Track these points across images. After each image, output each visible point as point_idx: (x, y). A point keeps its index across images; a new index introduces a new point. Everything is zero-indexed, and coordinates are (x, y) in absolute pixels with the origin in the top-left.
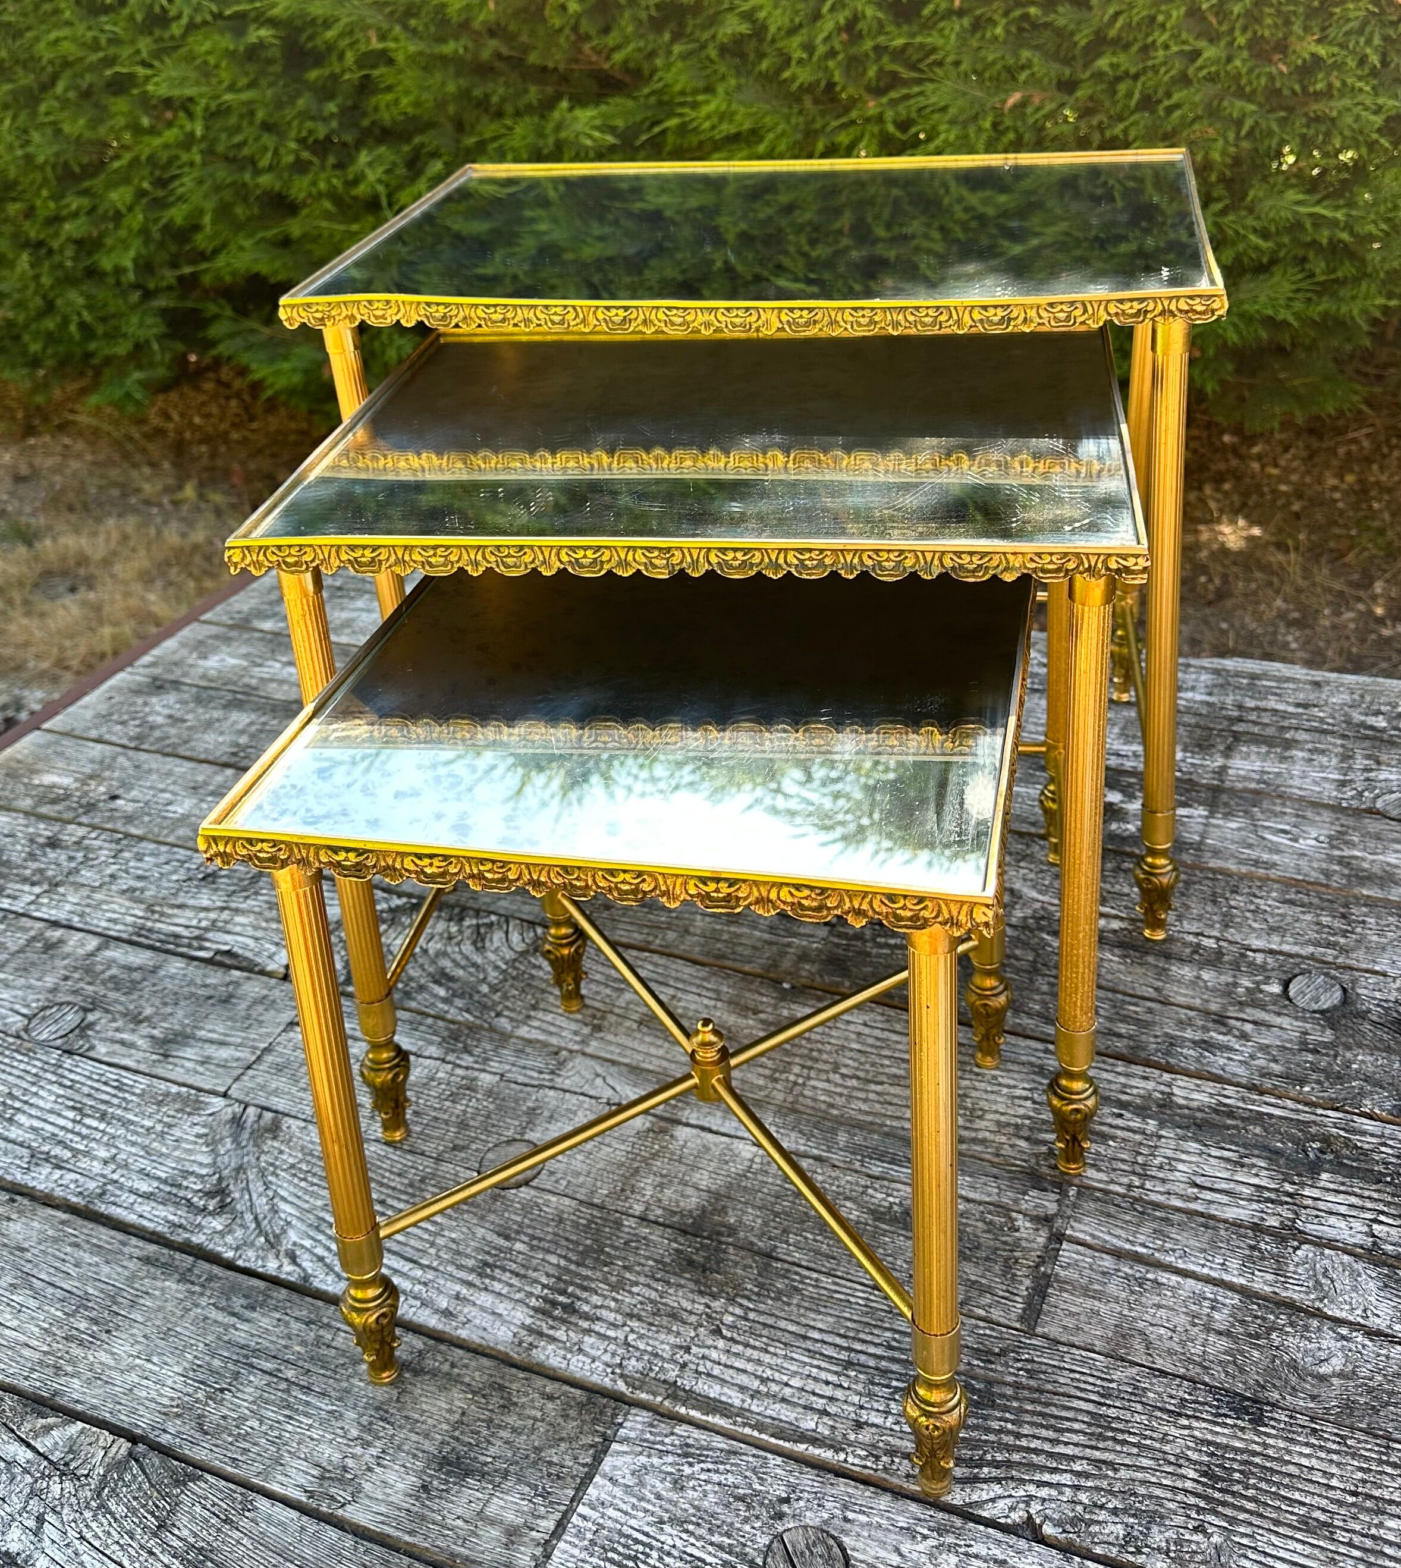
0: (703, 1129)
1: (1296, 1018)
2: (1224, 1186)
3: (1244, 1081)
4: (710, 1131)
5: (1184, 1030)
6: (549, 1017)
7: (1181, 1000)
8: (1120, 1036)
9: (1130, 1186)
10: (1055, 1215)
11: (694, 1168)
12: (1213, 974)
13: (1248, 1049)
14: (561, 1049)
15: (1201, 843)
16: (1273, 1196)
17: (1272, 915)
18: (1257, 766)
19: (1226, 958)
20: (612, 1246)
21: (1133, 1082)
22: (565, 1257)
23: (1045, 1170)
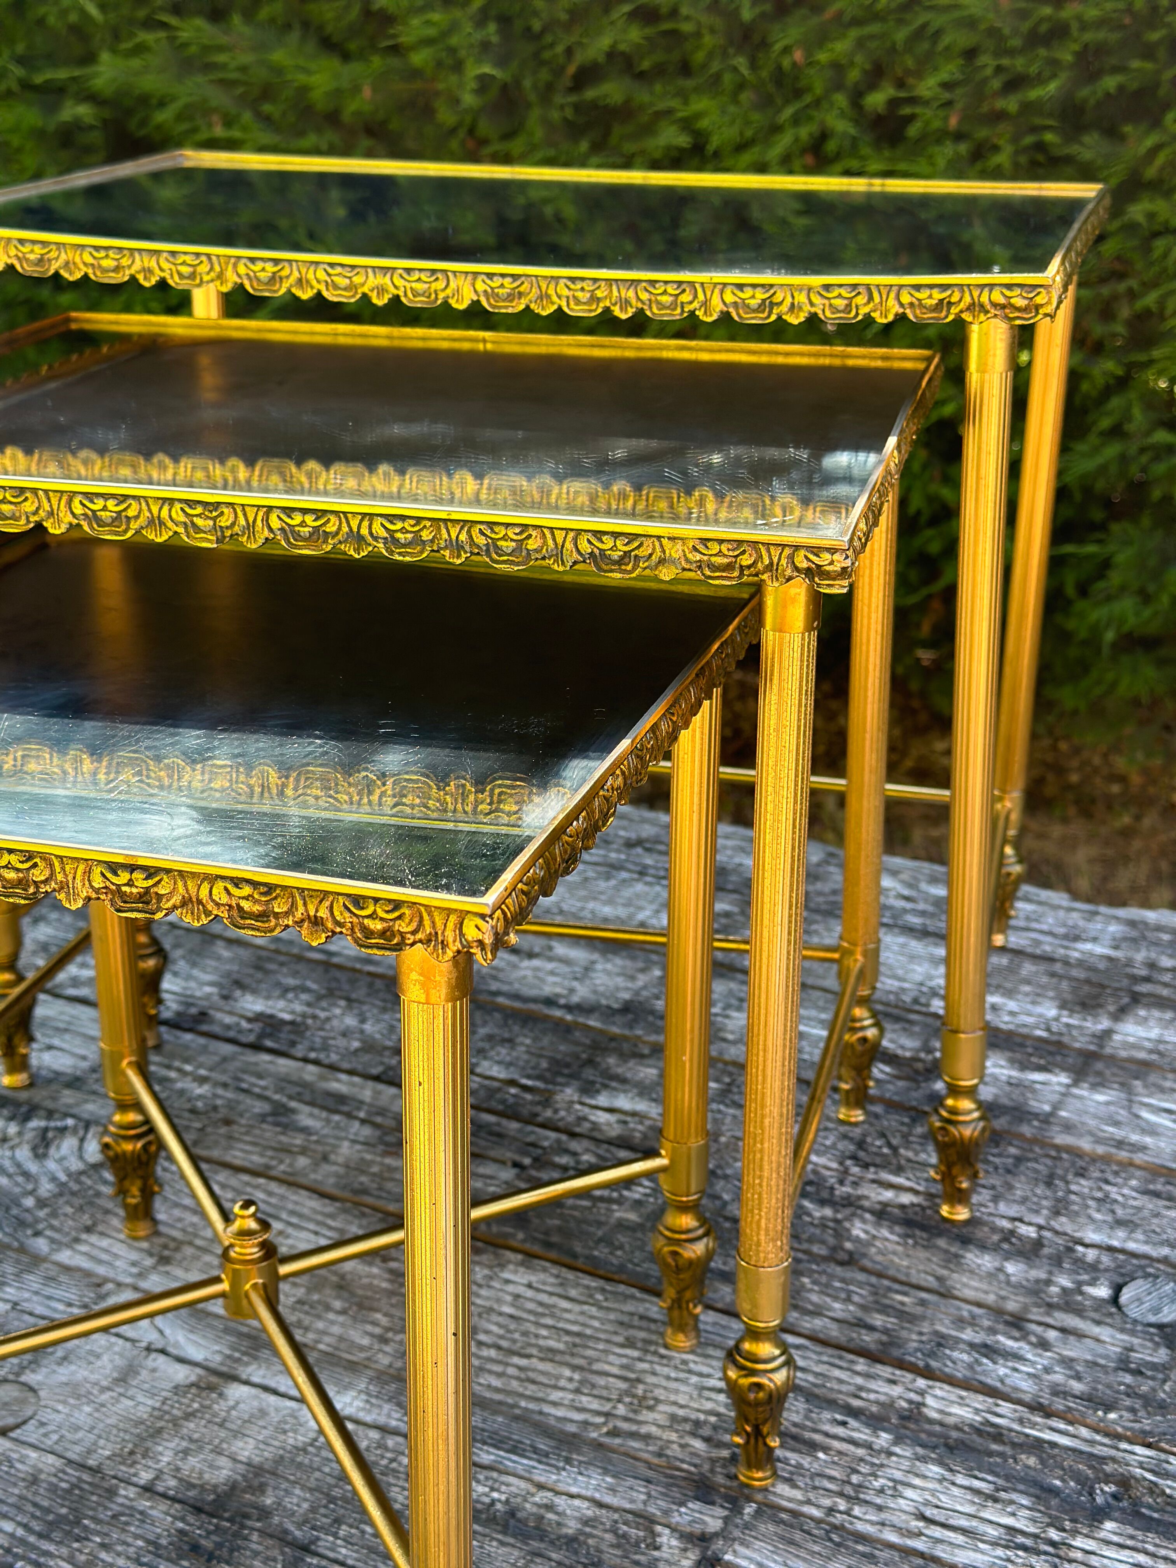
0: (266, 1389)
1: (1122, 1330)
2: (963, 1522)
3: (1027, 1398)
4: (275, 1392)
5: (962, 1329)
6: (105, 1243)
7: (969, 1294)
8: (871, 1328)
9: (831, 1511)
10: (716, 1535)
11: (237, 1434)
12: (1021, 1266)
13: (1042, 1359)
14: (106, 1280)
15: (1052, 1114)
16: (1028, 1542)
17: (1124, 1206)
18: (1154, 1033)
19: (1046, 1251)
20: (93, 1519)
21: (872, 1385)
22: (25, 1526)
23: (720, 1479)
